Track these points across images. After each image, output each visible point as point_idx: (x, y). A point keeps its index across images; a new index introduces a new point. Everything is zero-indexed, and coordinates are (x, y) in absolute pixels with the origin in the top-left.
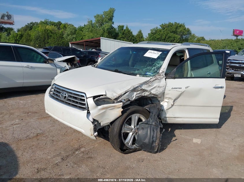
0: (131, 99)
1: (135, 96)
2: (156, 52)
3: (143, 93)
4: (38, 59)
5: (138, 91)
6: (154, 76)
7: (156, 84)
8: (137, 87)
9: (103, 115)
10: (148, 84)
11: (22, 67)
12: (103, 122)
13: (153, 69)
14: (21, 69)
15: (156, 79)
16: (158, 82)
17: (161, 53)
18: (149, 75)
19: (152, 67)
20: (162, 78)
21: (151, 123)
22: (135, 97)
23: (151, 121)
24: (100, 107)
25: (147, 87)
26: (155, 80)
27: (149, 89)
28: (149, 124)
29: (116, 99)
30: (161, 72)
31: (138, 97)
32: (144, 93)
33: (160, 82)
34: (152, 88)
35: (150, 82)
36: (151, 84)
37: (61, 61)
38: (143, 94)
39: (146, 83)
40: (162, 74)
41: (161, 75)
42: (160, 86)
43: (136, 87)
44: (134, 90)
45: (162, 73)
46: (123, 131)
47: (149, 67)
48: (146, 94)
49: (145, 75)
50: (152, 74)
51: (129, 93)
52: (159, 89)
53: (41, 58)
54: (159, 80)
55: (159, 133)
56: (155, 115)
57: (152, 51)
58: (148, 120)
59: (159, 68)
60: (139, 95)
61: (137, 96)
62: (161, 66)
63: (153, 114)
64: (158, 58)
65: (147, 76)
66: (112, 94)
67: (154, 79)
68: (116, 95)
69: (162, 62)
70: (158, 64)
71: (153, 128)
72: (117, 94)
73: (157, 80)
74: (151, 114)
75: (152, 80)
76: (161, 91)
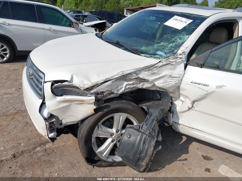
0: (115, 92)
1: (124, 87)
2: (184, 19)
3: (140, 83)
4: (63, 22)
5: (131, 80)
6: (166, 58)
7: (166, 72)
8: (130, 74)
9: (65, 109)
10: (151, 70)
11: (44, 29)
12: (66, 120)
13: (169, 46)
14: (43, 31)
15: (168, 64)
16: (171, 69)
17: (191, 21)
18: (160, 55)
19: (170, 43)
20: (180, 63)
21: (143, 131)
22: (123, 89)
23: (145, 127)
24: (59, 98)
25: (148, 75)
26: (165, 65)
27: (151, 78)
28: (140, 132)
29: (89, 89)
30: (180, 52)
31: (130, 89)
32: (142, 84)
33: (174, 69)
34: (157, 77)
35: (156, 67)
36: (157, 71)
37: (88, 26)
38: (140, 86)
39: (148, 68)
40: (180, 56)
41: (178, 57)
42: (172, 76)
43: (128, 74)
44: (124, 77)
45: (180, 54)
46: (94, 135)
47: (164, 42)
48: (146, 86)
49: (153, 55)
50: (165, 55)
51: (113, 82)
52: (169, 81)
53: (66, 21)
54: (172, 66)
55: (152, 149)
56: (153, 120)
57: (179, 18)
58: (141, 125)
59: (179, 46)
60: (132, 86)
61: (127, 87)
62: (183, 43)
63: (152, 118)
64: (184, 29)
65: (156, 56)
66: (83, 81)
67: (165, 63)
68: (88, 84)
69: (187, 36)
70: (180, 39)
71: (145, 139)
72: (90, 81)
73: (169, 66)
74: (148, 116)
75: (160, 64)
76: (174, 83)
